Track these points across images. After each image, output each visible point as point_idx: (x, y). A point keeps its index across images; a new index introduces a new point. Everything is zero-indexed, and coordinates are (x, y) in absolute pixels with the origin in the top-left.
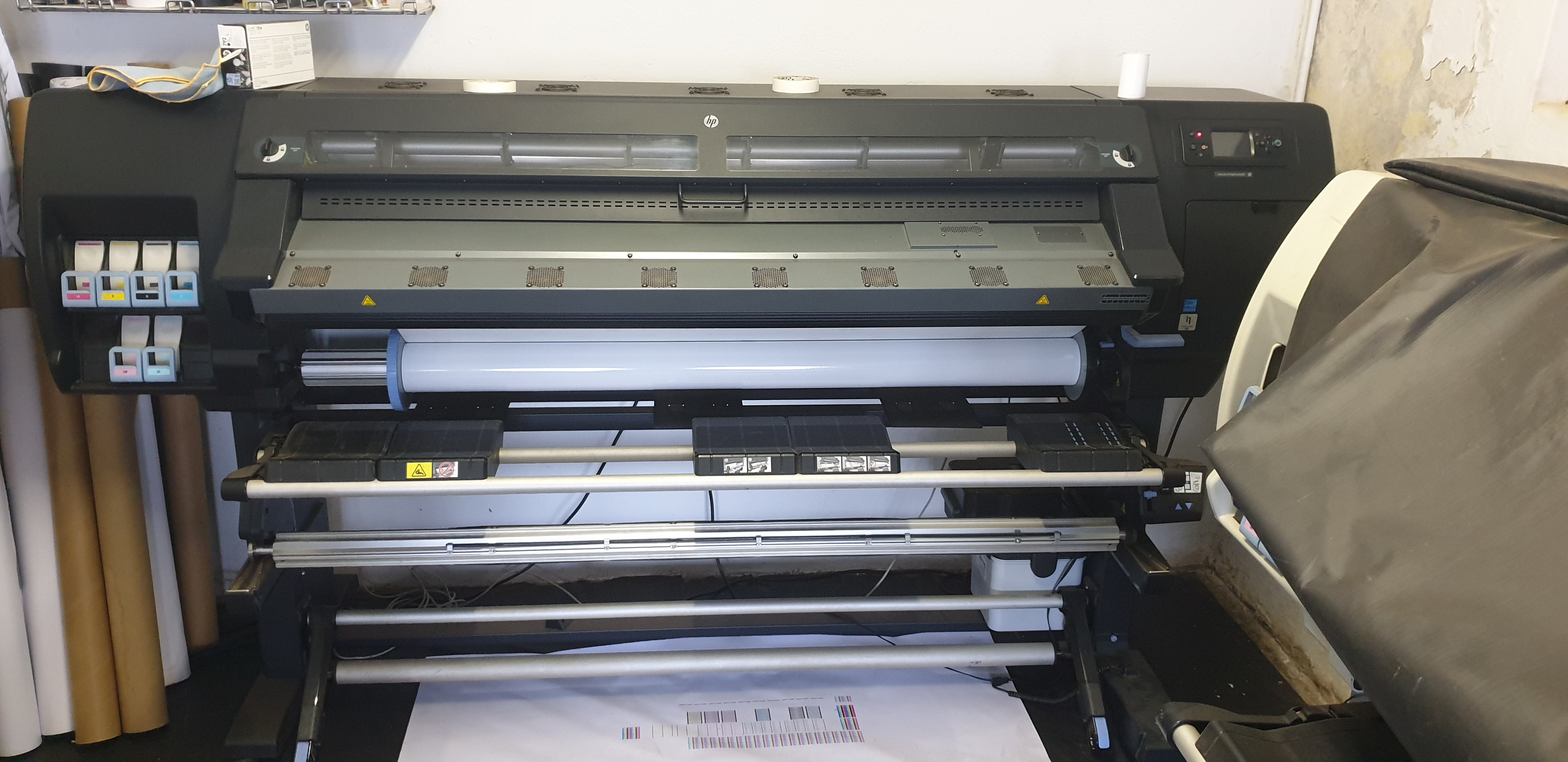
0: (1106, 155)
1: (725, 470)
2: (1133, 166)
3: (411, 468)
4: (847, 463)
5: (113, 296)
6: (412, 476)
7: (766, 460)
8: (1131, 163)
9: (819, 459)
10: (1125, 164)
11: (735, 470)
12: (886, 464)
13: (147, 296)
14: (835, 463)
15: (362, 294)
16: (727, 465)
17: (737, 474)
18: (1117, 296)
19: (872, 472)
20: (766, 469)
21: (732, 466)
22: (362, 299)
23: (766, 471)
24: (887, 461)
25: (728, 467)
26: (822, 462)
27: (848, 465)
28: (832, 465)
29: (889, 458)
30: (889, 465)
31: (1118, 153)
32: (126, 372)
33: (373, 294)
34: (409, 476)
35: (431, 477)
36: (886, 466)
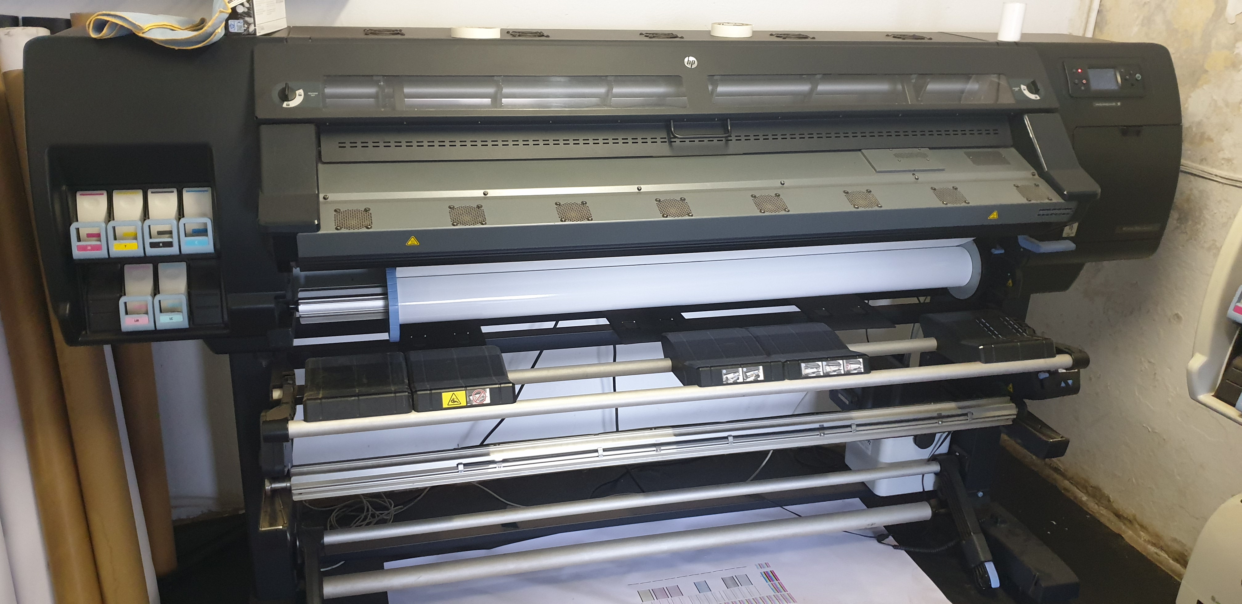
0: (1017, 89)
1: (724, 380)
2: (1038, 98)
3: (446, 397)
4: (827, 367)
5: (126, 246)
6: (448, 405)
7: (758, 370)
8: (1037, 96)
9: (803, 365)
10: (1032, 97)
11: (733, 380)
12: (859, 366)
13: (161, 245)
14: (817, 368)
15: (407, 234)
16: (725, 376)
17: (735, 383)
18: (1050, 210)
19: (848, 373)
20: (759, 377)
21: (730, 376)
22: (408, 239)
23: (759, 379)
24: (859, 363)
25: (727, 378)
26: (806, 368)
27: (828, 369)
28: (815, 370)
29: (861, 360)
30: (862, 366)
31: (1025, 87)
32: (138, 320)
33: (418, 234)
34: (445, 405)
35: (465, 404)
36: (859, 368)
